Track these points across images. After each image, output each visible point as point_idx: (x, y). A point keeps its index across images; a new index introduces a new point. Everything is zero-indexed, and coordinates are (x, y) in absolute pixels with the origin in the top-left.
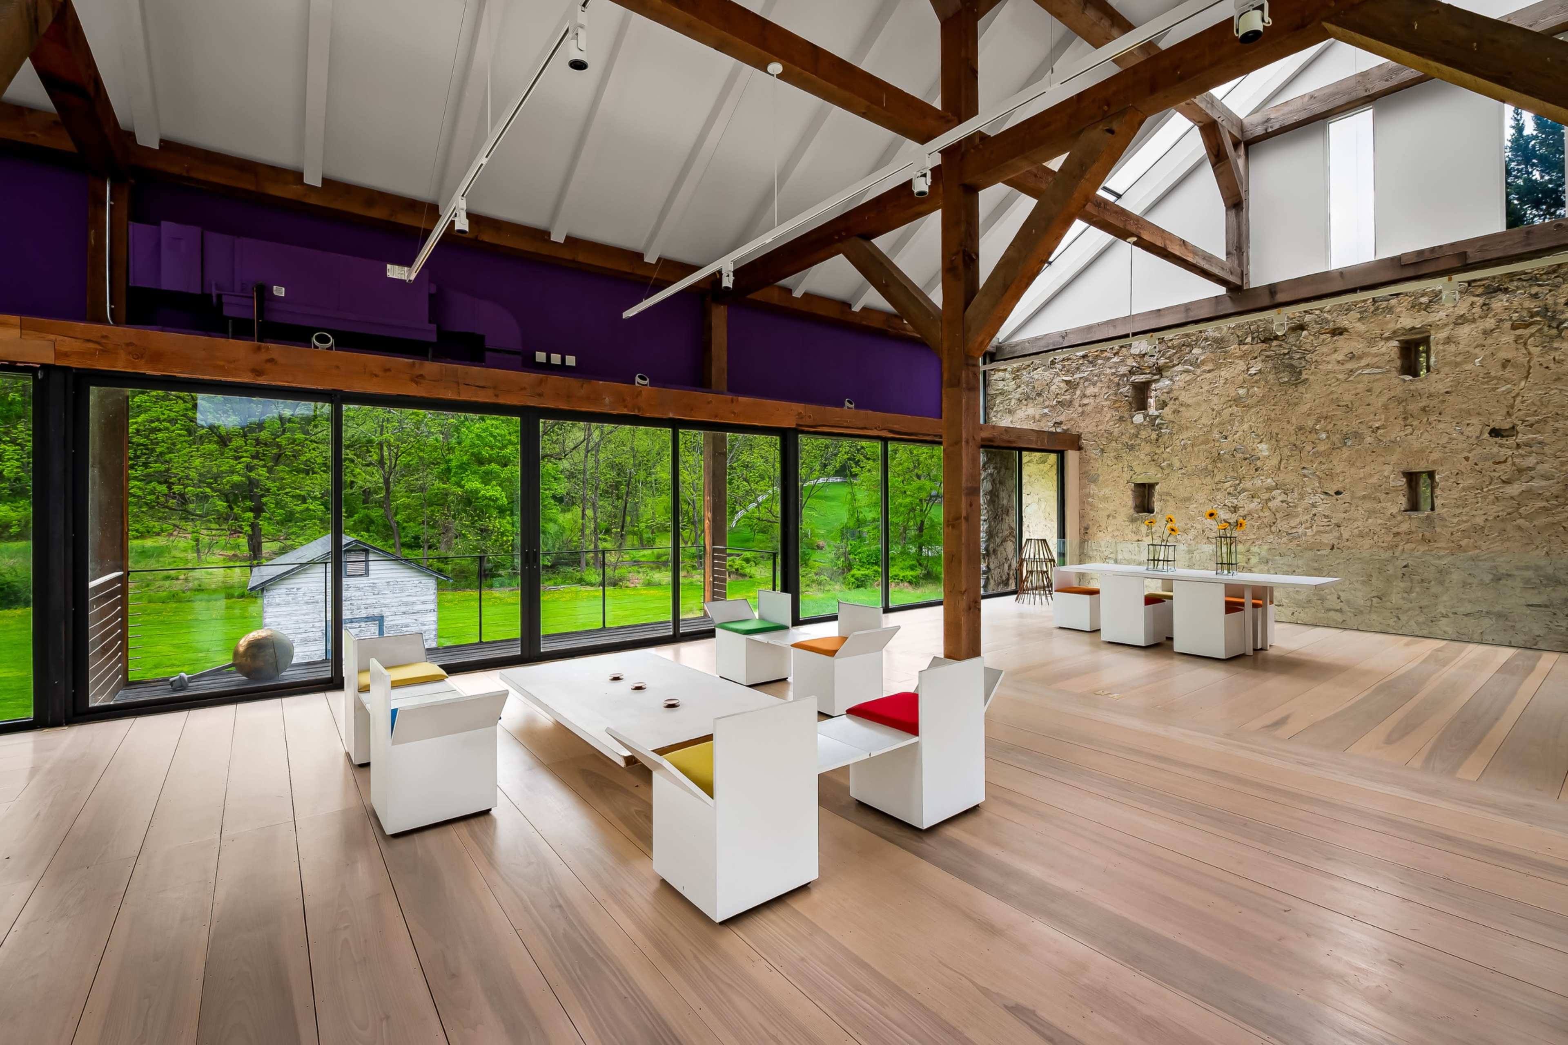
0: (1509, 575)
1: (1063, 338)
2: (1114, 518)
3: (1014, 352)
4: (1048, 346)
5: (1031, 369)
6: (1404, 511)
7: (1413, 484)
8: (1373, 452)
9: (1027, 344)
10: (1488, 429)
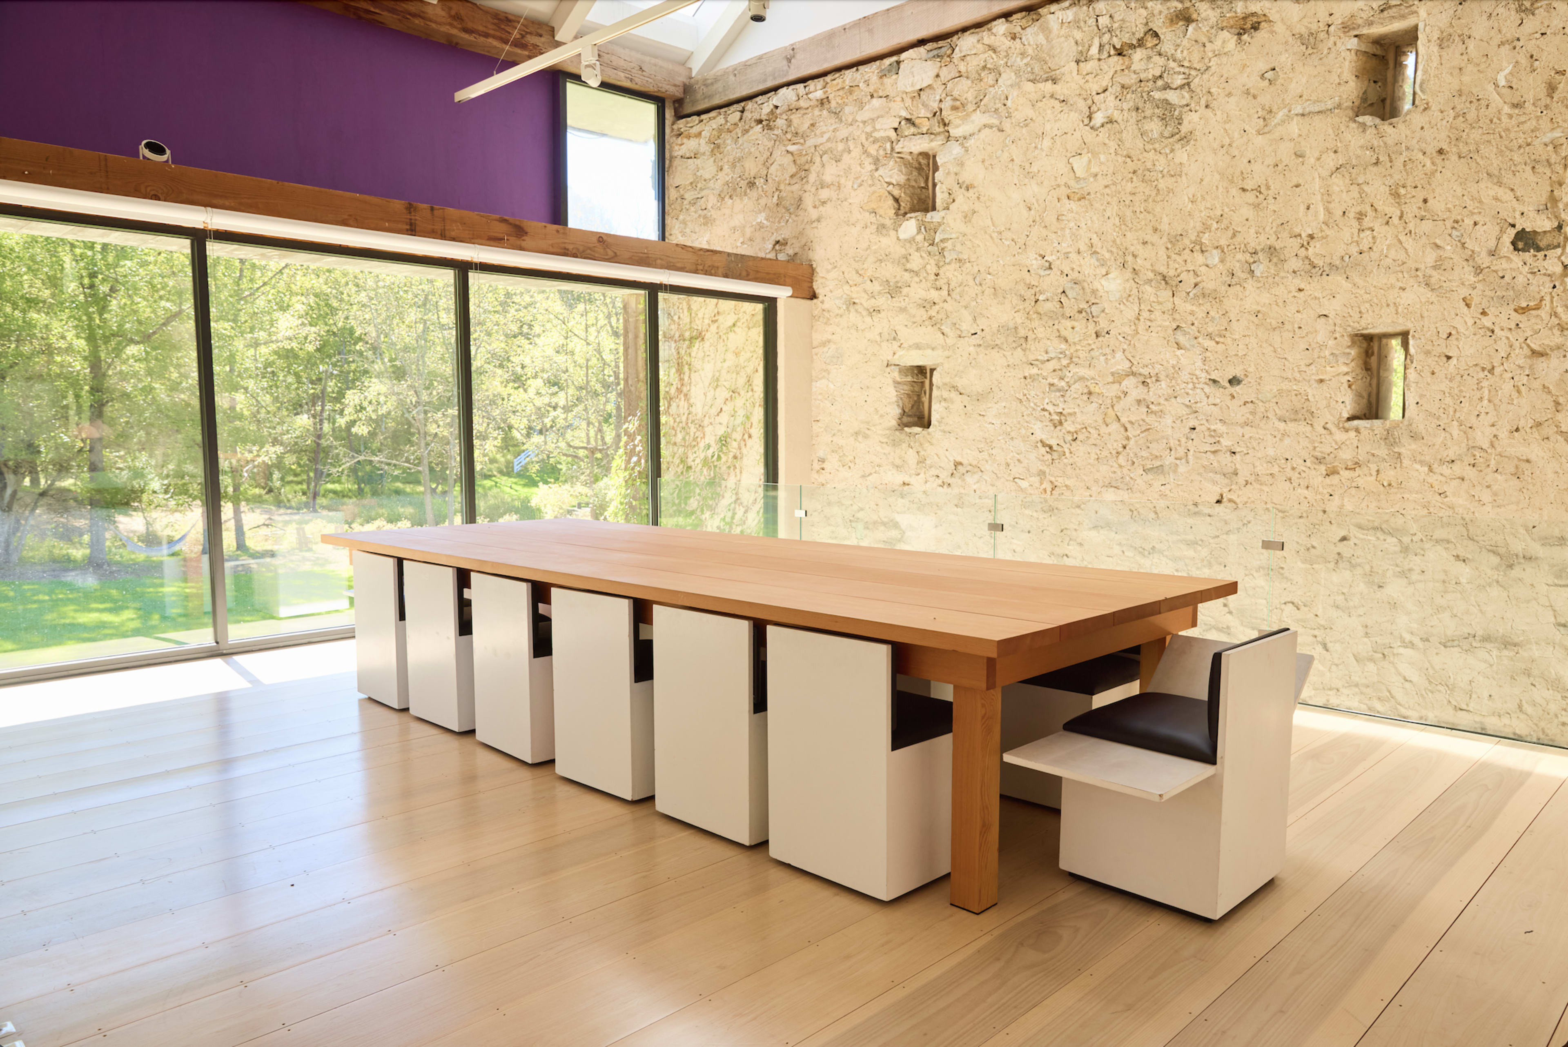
0: (1529, 559)
1: (789, 60)
2: (866, 437)
3: (710, 97)
4: (765, 81)
5: (739, 131)
6: (1349, 419)
7: (1374, 360)
8: (1300, 290)
9: (732, 78)
10: (1512, 232)
